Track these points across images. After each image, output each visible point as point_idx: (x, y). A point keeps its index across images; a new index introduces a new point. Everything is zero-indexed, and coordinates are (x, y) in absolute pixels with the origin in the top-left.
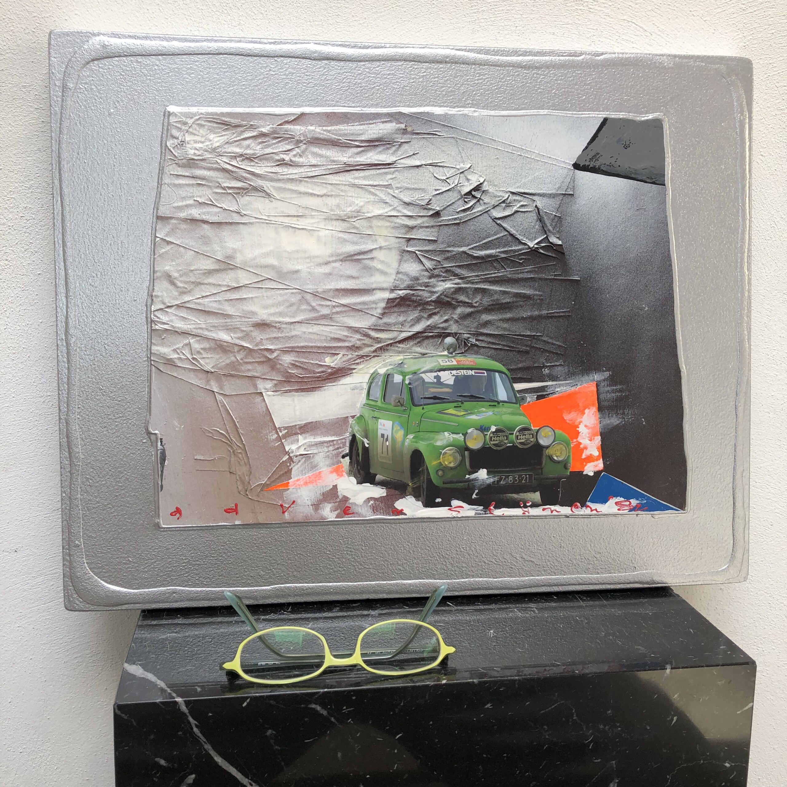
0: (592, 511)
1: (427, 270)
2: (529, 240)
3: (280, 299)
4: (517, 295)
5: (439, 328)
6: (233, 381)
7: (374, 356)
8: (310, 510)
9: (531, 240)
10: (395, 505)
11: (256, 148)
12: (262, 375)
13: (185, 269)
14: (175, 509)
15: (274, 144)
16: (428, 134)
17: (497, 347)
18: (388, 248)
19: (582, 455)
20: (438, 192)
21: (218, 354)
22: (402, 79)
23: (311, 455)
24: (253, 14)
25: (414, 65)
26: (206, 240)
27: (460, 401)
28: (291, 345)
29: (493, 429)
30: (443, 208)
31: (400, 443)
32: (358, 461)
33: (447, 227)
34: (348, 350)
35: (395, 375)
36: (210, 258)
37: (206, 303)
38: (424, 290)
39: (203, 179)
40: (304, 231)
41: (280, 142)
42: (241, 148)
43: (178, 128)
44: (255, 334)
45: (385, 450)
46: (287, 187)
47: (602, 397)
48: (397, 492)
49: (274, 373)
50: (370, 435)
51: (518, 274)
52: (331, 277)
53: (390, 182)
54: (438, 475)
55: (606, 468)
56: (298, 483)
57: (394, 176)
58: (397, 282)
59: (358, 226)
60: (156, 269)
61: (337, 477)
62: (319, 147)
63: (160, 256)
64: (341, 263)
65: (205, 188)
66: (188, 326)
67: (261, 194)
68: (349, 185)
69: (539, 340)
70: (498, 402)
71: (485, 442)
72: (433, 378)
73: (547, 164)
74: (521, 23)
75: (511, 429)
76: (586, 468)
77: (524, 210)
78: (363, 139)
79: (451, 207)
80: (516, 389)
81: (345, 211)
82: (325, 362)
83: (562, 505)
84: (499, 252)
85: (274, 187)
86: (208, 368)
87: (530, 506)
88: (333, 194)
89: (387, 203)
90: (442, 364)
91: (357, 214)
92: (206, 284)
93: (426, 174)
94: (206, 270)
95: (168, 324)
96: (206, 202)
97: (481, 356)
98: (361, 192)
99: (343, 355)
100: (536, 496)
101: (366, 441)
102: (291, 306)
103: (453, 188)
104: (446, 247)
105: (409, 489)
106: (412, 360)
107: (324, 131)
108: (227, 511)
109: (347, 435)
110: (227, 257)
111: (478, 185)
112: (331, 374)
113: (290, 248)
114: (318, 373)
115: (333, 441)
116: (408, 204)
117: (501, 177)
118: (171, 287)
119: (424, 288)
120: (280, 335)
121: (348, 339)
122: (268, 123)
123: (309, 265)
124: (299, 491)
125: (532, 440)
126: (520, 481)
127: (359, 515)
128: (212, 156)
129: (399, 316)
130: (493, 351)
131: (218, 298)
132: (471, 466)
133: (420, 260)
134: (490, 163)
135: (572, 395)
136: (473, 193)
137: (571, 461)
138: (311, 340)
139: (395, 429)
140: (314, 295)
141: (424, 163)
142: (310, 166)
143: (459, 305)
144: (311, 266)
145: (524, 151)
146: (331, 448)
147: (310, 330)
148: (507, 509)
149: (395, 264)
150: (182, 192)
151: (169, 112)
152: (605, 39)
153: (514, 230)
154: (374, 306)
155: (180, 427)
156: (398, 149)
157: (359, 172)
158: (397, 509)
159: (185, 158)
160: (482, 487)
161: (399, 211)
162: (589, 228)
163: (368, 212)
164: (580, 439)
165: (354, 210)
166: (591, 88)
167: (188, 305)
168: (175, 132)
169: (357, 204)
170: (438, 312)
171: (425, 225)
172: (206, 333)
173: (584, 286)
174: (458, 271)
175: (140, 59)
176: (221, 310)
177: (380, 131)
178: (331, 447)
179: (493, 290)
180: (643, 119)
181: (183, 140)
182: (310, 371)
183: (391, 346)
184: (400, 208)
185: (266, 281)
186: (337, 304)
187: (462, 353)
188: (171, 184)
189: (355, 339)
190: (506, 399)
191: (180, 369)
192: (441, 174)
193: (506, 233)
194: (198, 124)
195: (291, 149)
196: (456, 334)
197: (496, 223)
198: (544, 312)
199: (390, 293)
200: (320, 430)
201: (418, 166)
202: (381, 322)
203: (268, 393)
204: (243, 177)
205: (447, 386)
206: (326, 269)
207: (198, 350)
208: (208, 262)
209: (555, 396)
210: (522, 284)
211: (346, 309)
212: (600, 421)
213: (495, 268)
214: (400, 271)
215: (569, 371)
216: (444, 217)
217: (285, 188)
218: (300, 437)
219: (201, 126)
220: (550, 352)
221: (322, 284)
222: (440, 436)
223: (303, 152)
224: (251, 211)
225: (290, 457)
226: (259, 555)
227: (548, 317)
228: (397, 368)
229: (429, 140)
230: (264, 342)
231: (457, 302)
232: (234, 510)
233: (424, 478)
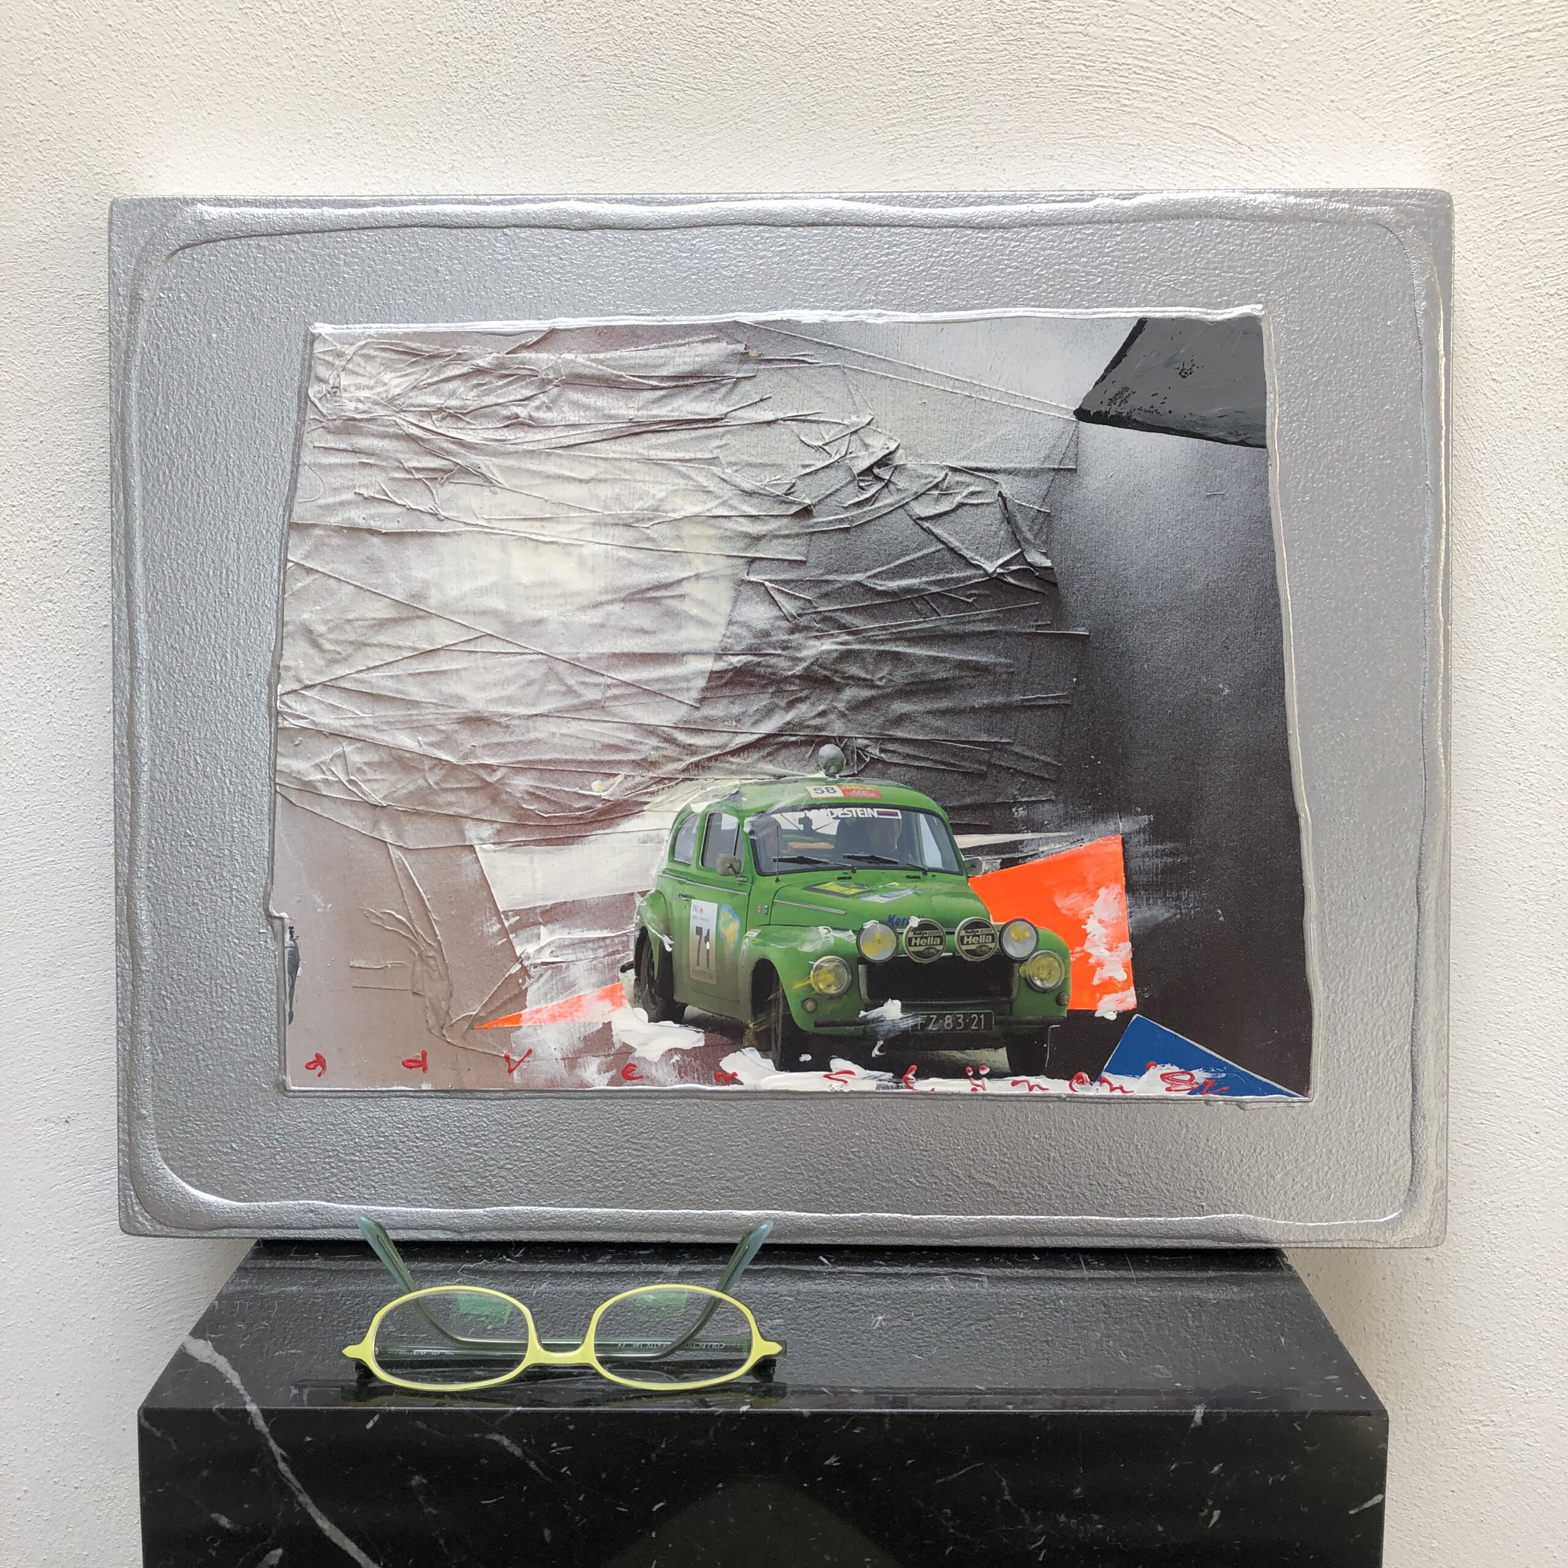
0: (1112, 1089)
1: (785, 618)
2: (987, 558)
3: (509, 672)
4: (961, 665)
5: (808, 727)
6: (420, 822)
7: (684, 780)
8: (560, 1069)
9: (990, 558)
10: (721, 1064)
11: (467, 396)
12: (475, 812)
13: (337, 618)
14: (314, 1058)
15: (501, 387)
16: (789, 360)
17: (923, 764)
18: (713, 577)
19: (1092, 978)
20: (808, 470)
21: (395, 773)
22: (740, 259)
23: (564, 965)
24: (476, 148)
25: (763, 231)
26: (375, 565)
27: (848, 868)
28: (528, 758)
29: (914, 922)
30: (817, 499)
31: (732, 946)
32: (651, 980)
33: (827, 536)
34: (634, 767)
35: (724, 815)
36: (382, 598)
37: (373, 681)
38: (779, 655)
39: (371, 454)
40: (553, 546)
41: (510, 383)
42: (439, 397)
43: (329, 363)
44: (462, 737)
45: (703, 957)
46: (523, 466)
47: (1134, 864)
48: (725, 1039)
49: (497, 809)
50: (675, 928)
51: (964, 623)
52: (603, 630)
53: (716, 453)
54: (805, 1010)
55: (1143, 1005)
56: (538, 1016)
57: (723, 442)
58: (729, 641)
59: (655, 536)
60: (286, 619)
61: (611, 1008)
62: (583, 392)
63: (293, 594)
64: (622, 605)
65: (376, 471)
66: (342, 722)
67: (475, 480)
68: (637, 460)
69: (1006, 751)
70: (925, 871)
71: (897, 947)
72: (797, 823)
73: (1023, 412)
74: (986, 139)
75: (950, 924)
76: (1100, 1004)
77: (975, 502)
78: (665, 373)
79: (833, 497)
80: (960, 847)
81: (629, 509)
82: (591, 790)
83: (1051, 1076)
84: (927, 583)
85: (499, 467)
86: (377, 798)
87: (986, 1076)
88: (609, 476)
89: (709, 492)
90: (814, 795)
91: (654, 514)
92: (375, 645)
93: (785, 437)
94: (374, 619)
95: (306, 718)
96: (377, 496)
97: (890, 782)
98: (661, 473)
99: (626, 777)
100: (1000, 1057)
101: (666, 940)
102: (528, 685)
103: (837, 461)
104: (822, 575)
105: (749, 1035)
106: (758, 788)
107: (592, 360)
108: (409, 1064)
109: (632, 927)
110: (413, 596)
111: (885, 456)
112: (602, 812)
113: (527, 579)
114: (579, 809)
115: (604, 939)
116: (750, 494)
117: (932, 439)
118: (312, 651)
119: (779, 652)
120: (508, 739)
121: (634, 747)
122: (490, 350)
123: (563, 609)
124: (539, 1031)
125: (992, 945)
126: (967, 1026)
127: (652, 1080)
128: (388, 413)
129: (733, 703)
130: (914, 772)
131: (395, 671)
132: (870, 994)
133: (773, 598)
134: (909, 413)
135: (1072, 860)
136: (876, 471)
137: (1071, 991)
138: (565, 749)
139: (722, 919)
140: (573, 664)
141: (781, 416)
142: (566, 426)
143: (847, 685)
145: (977, 388)
146: (601, 952)
147: (564, 730)
148: (940, 1080)
149: (725, 607)
150: (333, 479)
151: (313, 335)
152: (1155, 163)
153: (957, 540)
154: (684, 685)
155: (325, 907)
156: (732, 390)
157: (658, 435)
158: (726, 1073)
159: (340, 417)
160: (892, 1035)
161: (734, 508)
162: (1108, 534)
163: (674, 511)
164: (1088, 947)
165: (646, 506)
166: (1113, 261)
167: (342, 684)
168: (322, 371)
169: (654, 496)
170: (807, 698)
171: (782, 533)
172: (374, 735)
173: (1098, 648)
174: (847, 619)
175: (264, 242)
176: (402, 693)
177: (697, 359)
178: (601, 950)
179: (915, 656)
180: (1219, 318)
181: (337, 385)
182: (562, 807)
183: (717, 760)
184: (734, 502)
185: (484, 639)
186: (614, 681)
187: (854, 775)
188: (314, 465)
189: (648, 747)
190: (940, 866)
191: (327, 801)
192: (813, 436)
193: (941, 546)
194: (364, 355)
195: (532, 396)
196: (841, 738)
197: (922, 528)
198: (1017, 698)
200: (581, 918)
201: (769, 423)
202: (698, 714)
203: (484, 846)
204: (442, 449)
205: (825, 837)
206: (595, 617)
207: (358, 765)
208: (379, 605)
209: (1038, 860)
210: (972, 644)
211: (634, 690)
212: (1131, 913)
213: (919, 613)
214: (734, 620)
215: (1067, 812)
216: (819, 516)
217: (519, 468)
218: (543, 930)
219: (369, 358)
220: (1028, 775)
221: (586, 644)
222: (809, 934)
223: (554, 401)
224: (458, 511)
225: (524, 968)
226: (464, 1148)
227: (1023, 707)
228: (727, 803)
229: (790, 371)
230: (479, 752)
231: (843, 678)
232: (419, 1064)
233: (777, 1015)
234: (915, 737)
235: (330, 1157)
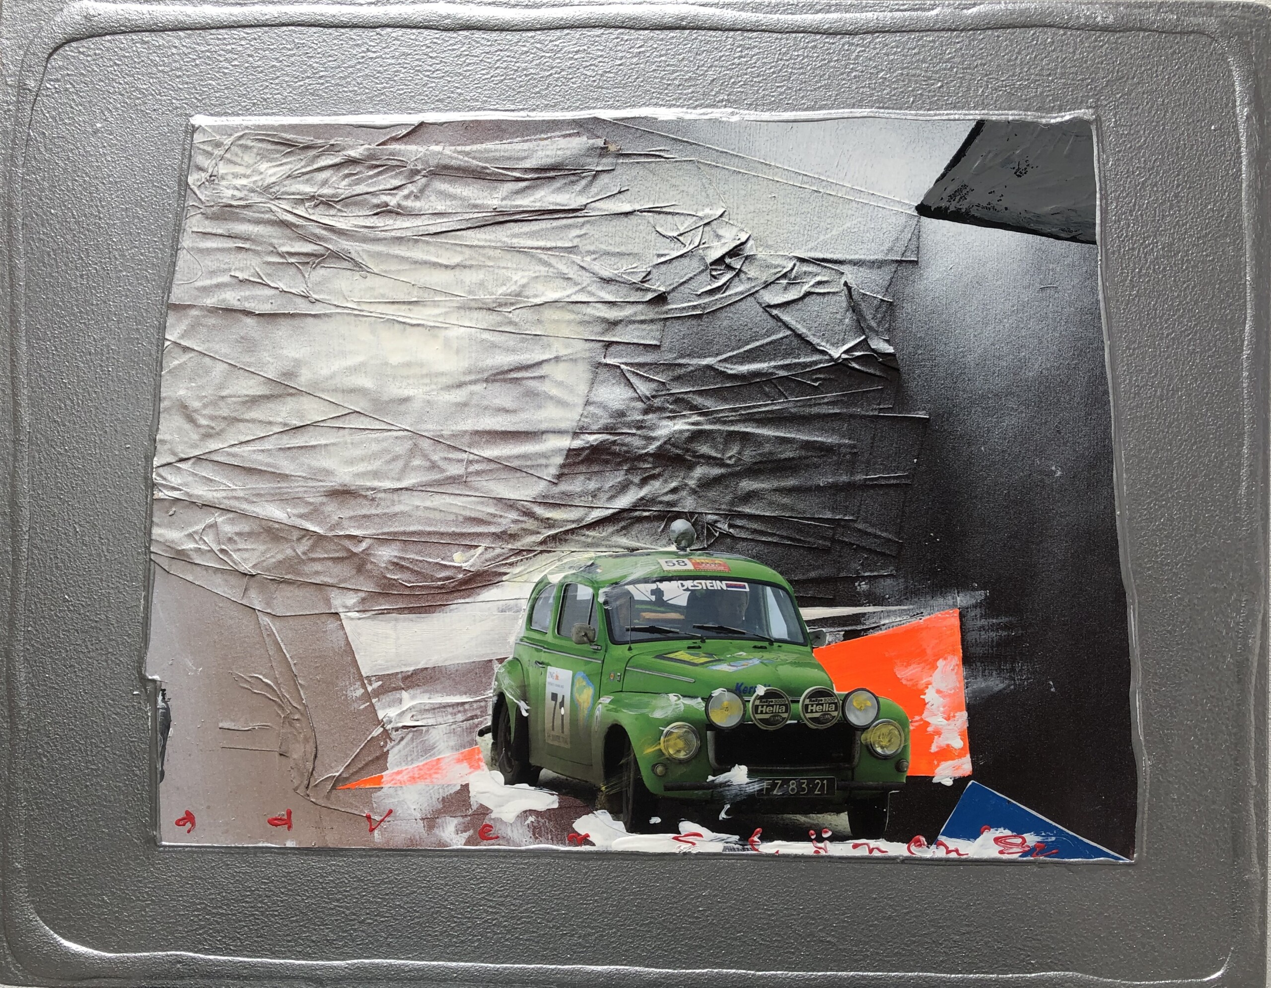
0: (948, 852)
1: (640, 399)
2: (833, 344)
3: (375, 447)
4: (807, 445)
5: (661, 502)
6: (287, 590)
7: (542, 552)
8: (419, 829)
9: (835, 345)
10: (574, 825)
11: (339, 185)
12: (341, 581)
13: (212, 395)
14: (182, 815)
15: (371, 177)
16: (647, 155)
17: (770, 539)
18: (571, 360)
19: (930, 746)
20: (663, 259)
21: (265, 542)
22: (600, 59)
23: (424, 728)
25: (622, 34)
27: (698, 638)
28: (392, 530)
29: (761, 690)
30: (672, 287)
31: (586, 712)
32: (507, 742)
33: (680, 321)
34: (494, 539)
35: (579, 586)
36: (255, 376)
37: (245, 454)
38: (634, 435)
39: (246, 239)
40: (420, 328)
41: (380, 173)
42: (312, 185)
43: (207, 152)
44: (330, 509)
45: (558, 722)
46: (391, 252)
47: (970, 637)
48: (579, 802)
49: (362, 578)
50: (532, 694)
51: (810, 406)
52: (466, 409)
53: (576, 242)
54: (655, 774)
55: (977, 773)
56: (399, 777)
57: (583, 232)
58: (586, 420)
59: (517, 320)
60: (163, 395)
61: (469, 770)
62: (450, 182)
63: (170, 372)
64: (485, 385)
65: (250, 255)
66: (215, 494)
67: (345, 264)
68: (501, 248)
69: (849, 528)
70: (771, 642)
71: (744, 715)
72: (649, 594)
73: (867, 207)
75: (795, 692)
76: (938, 770)
77: (822, 291)
78: (528, 166)
79: (686, 285)
80: (805, 618)
81: (493, 294)
82: (453, 561)
83: (890, 839)
84: (775, 367)
85: (368, 252)
86: (246, 567)
87: (828, 839)
88: (474, 263)
89: (569, 279)
90: (666, 568)
91: (515, 299)
92: (247, 421)
93: (641, 227)
94: (247, 396)
95: (181, 490)
96: (252, 279)
97: (738, 556)
98: (523, 260)
99: (486, 549)
100: (842, 821)
101: (523, 705)
102: (393, 460)
103: (691, 251)
104: (676, 358)
105: (601, 798)
106: (612, 561)
107: (459, 152)
108: (274, 822)
109: (490, 693)
110: (284, 374)
111: (736, 247)
112: (463, 582)
113: (395, 359)
114: (440, 579)
115: (463, 704)
116: (608, 281)
117: (781, 231)
118: (188, 426)
119: (634, 431)
120: (374, 511)
121: (495, 520)
122: (362, 142)
123: (428, 388)
124: (400, 792)
125: (835, 714)
126: (812, 790)
127: (508, 841)
128: (263, 200)
129: (589, 479)
130: (761, 547)
131: (267, 445)
132: (717, 758)
133: (628, 380)
134: (759, 206)
135: (913, 632)
136: (728, 260)
137: (910, 757)
138: (429, 522)
139: (577, 686)
140: (437, 441)
141: (638, 207)
142: (433, 214)
143: (699, 463)
144: (433, 390)
145: (824, 183)
146: (460, 717)
147: (428, 504)
148: (784, 842)
149: (583, 388)
150: (210, 263)
151: (193, 126)
153: (804, 327)
154: (543, 461)
155: (196, 670)
156: (591, 183)
157: (520, 224)
158: (579, 835)
159: (217, 204)
160: (738, 799)
161: (592, 294)
162: (947, 322)
163: (535, 296)
164: (926, 716)
165: (509, 291)
166: (952, 68)
167: (215, 457)
168: (200, 160)
169: (516, 282)
170: (660, 475)
171: (638, 318)
172: (245, 506)
173: (937, 431)
174: (698, 400)
175: (146, 36)
176: (271, 466)
177: (559, 152)
178: (460, 715)
179: (763, 436)
180: (1053, 121)
181: (215, 173)
182: (425, 577)
183: (573, 533)
184: (593, 288)
185: (352, 416)
186: (477, 457)
187: (704, 549)
188: (193, 249)
189: (507, 520)
191: (199, 569)
192: (668, 227)
193: (789, 333)
194: (241, 145)
195: (400, 186)
196: (692, 514)
197: (771, 315)
198: (860, 477)
199: (573, 438)
200: (441, 683)
201: (626, 214)
202: (556, 490)
203: (349, 614)
204: (315, 235)
205: (675, 608)
206: (458, 396)
207: (230, 535)
208: (252, 382)
209: (880, 632)
210: (817, 425)
211: (493, 466)
212: (967, 683)
213: (767, 396)
214: (591, 400)
215: (907, 587)
216: (673, 303)
217: (388, 255)
218: (405, 695)
219: (246, 148)
220: (870, 551)
221: (449, 422)
222: (660, 701)
223: (422, 191)
224: (329, 293)
225: (385, 731)
226: (327, 903)
227: (865, 486)
228: (583, 574)
229: (647, 166)
230: (345, 523)
231: (694, 457)
232: (285, 822)
233: (629, 777)
234: (762, 514)
235: (198, 910)
